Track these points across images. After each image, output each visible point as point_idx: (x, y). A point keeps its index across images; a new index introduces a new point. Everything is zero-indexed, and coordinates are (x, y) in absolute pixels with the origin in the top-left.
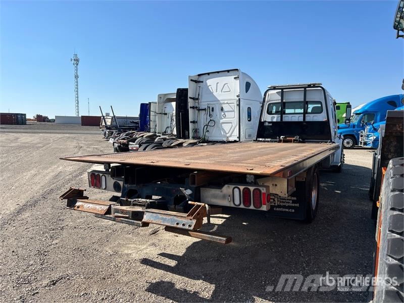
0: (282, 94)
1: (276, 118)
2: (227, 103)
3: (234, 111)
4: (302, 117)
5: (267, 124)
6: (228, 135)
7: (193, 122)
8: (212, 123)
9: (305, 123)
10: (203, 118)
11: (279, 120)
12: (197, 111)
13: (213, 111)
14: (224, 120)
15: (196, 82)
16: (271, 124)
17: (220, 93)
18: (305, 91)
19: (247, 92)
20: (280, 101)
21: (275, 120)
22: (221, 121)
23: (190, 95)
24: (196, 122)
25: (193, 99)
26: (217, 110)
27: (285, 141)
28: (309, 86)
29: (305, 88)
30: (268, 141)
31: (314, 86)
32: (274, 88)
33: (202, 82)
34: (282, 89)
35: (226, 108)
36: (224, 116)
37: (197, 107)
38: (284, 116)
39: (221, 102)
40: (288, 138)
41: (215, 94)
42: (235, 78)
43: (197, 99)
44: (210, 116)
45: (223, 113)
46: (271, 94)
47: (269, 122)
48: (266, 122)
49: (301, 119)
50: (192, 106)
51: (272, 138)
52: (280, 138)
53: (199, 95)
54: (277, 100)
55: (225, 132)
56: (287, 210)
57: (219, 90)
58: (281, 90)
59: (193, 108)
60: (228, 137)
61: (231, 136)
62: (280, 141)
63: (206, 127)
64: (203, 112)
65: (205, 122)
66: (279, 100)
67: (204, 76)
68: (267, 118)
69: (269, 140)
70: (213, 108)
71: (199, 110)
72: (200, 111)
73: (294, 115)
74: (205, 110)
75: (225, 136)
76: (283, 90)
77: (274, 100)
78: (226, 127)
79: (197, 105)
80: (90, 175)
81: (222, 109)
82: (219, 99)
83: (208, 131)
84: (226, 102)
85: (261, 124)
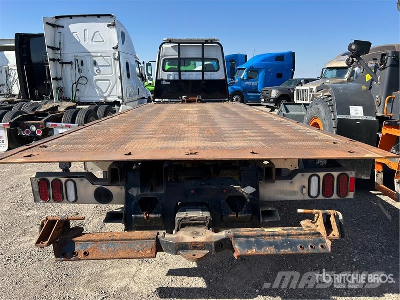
0: (179, 49)
1: (173, 76)
2: (101, 56)
3: (110, 66)
5: (164, 83)
6: (106, 95)
7: (56, 79)
8: (83, 80)
9: (204, 82)
10: (70, 75)
12: (59, 66)
13: (82, 65)
14: (98, 77)
15: (53, 26)
16: (169, 83)
17: (91, 43)
18: (203, 47)
19: (123, 44)
20: (178, 57)
21: (172, 78)
22: (95, 78)
23: (48, 42)
24: (61, 79)
25: (53, 48)
26: (88, 64)
27: (189, 102)
28: (207, 42)
29: (203, 43)
30: (164, 102)
31: (212, 42)
32: (170, 42)
33: (63, 27)
34: (179, 43)
35: (100, 62)
36: (99, 72)
37: (59, 60)
38: (182, 74)
39: (93, 54)
40: (190, 99)
41: (83, 43)
42: (109, 26)
43: (58, 49)
44: (79, 71)
45: (96, 69)
46: (166, 48)
47: (167, 81)
48: (162, 80)
49: (200, 77)
50: (52, 58)
51: (169, 99)
52: (182, 98)
53: (60, 44)
54: (172, 56)
55: (101, 91)
57: (89, 38)
58: (177, 45)
59: (53, 60)
60: (105, 98)
61: (109, 96)
62: (183, 102)
63: (75, 85)
64: (68, 68)
65: (74, 77)
66: (175, 55)
67: (64, 19)
68: (164, 76)
69: (167, 100)
70: (82, 62)
71: (63, 64)
72: (64, 65)
73: (195, 72)
74: (71, 63)
75: (102, 97)
76: (179, 45)
77: (170, 56)
78: (103, 86)
79: (58, 57)
80: (35, 183)
81: (95, 63)
82: (89, 50)
83: (78, 90)
84: (99, 54)
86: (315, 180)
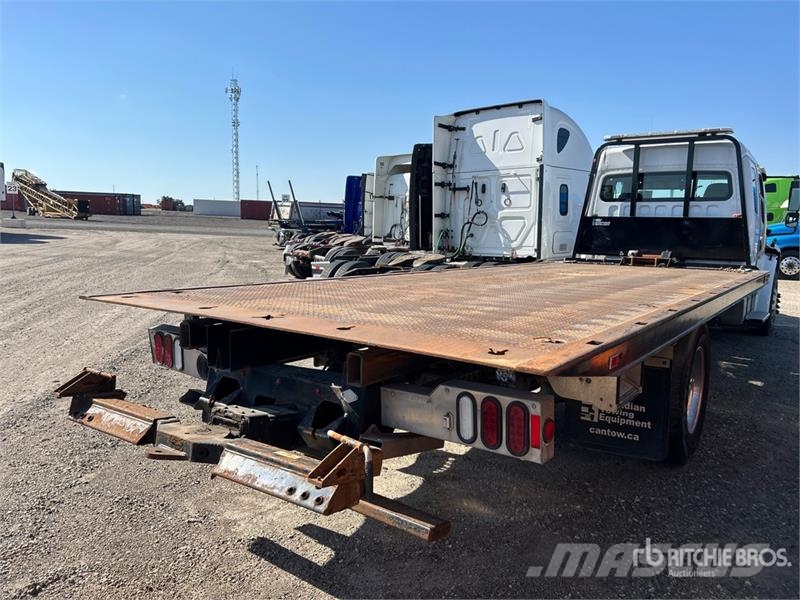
0: (637, 155)
1: (620, 210)
2: (515, 175)
3: (528, 192)
4: (682, 209)
5: (598, 222)
6: (514, 245)
7: (442, 216)
8: (482, 217)
9: (686, 223)
10: (462, 207)
11: (628, 214)
12: (450, 193)
13: (484, 191)
14: (506, 212)
15: (450, 128)
16: (607, 224)
17: (501, 153)
18: (691, 149)
19: (559, 150)
20: (631, 171)
21: (617, 214)
22: (501, 214)
23: (436, 157)
24: (448, 216)
25: (443, 165)
26: (493, 189)
27: (638, 262)
28: (702, 136)
29: (691, 140)
30: (599, 262)
31: (714, 135)
32: (619, 141)
33: (464, 129)
34: (637, 144)
35: (512, 185)
36: (508, 202)
37: (450, 184)
38: (638, 204)
39: (502, 172)
40: (645, 256)
41: (490, 154)
42: (534, 120)
43: (452, 166)
44: (477, 202)
45: (504, 197)
46: (611, 155)
47: (604, 219)
48: (596, 217)
49: (679, 212)
50: (439, 181)
51: (607, 255)
52: (626, 254)
53: (455, 157)
54: (623, 169)
55: (508, 237)
56: (621, 435)
57: (499, 144)
58: (633, 147)
59: (442, 185)
60: (513, 249)
61: (520, 247)
62: (626, 262)
63: (467, 226)
64: (462, 195)
65: (466, 216)
66: (629, 168)
67: (467, 115)
68: (601, 209)
69: (602, 257)
70: (484, 186)
71: (455, 190)
72: (457, 192)
73: (663, 202)
74: (466, 189)
75: (508, 248)
76: (638, 146)
77: (618, 169)
78: (512, 228)
79: (450, 178)
80: (152, 336)
81: (504, 188)
82: (497, 166)
83: (472, 235)
84: (512, 172)
85: (586, 222)
86: (466, 402)
